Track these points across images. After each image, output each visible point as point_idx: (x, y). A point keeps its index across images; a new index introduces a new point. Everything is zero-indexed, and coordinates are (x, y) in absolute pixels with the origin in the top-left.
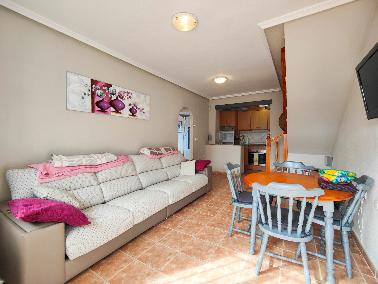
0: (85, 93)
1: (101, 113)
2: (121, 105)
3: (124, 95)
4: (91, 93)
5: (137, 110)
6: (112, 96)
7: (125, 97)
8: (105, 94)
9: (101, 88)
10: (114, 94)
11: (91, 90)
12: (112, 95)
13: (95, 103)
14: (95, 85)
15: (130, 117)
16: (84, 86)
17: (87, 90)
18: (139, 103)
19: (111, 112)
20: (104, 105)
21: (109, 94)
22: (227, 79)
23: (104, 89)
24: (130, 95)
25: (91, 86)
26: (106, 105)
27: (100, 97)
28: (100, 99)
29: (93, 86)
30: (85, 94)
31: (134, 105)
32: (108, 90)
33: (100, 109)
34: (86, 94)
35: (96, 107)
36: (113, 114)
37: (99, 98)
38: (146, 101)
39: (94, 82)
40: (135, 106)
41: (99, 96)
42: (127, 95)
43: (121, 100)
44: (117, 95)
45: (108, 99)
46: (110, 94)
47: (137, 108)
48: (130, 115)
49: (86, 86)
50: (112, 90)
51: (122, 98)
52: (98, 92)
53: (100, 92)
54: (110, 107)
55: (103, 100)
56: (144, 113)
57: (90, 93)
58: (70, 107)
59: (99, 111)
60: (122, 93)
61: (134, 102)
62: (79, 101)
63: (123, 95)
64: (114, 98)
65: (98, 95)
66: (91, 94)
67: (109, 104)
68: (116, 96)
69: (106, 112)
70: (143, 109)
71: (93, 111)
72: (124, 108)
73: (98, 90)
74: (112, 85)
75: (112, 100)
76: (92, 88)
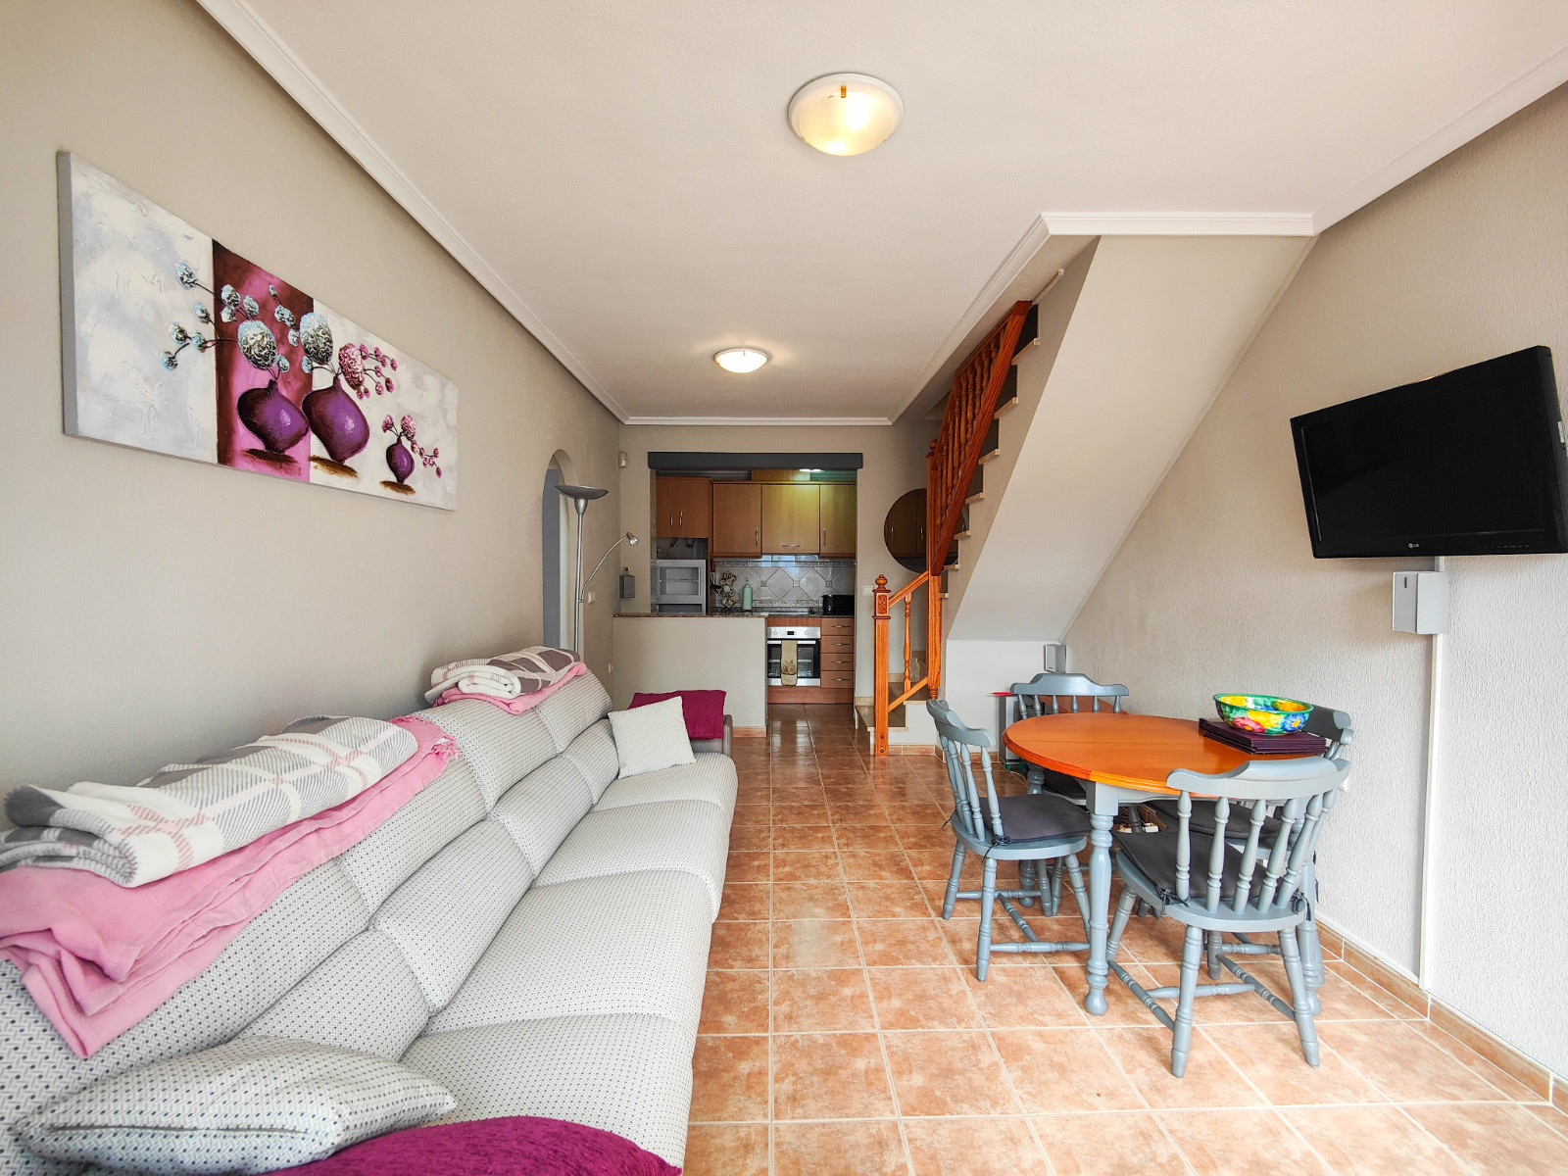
0: (182, 331)
1: (264, 467)
2: (353, 426)
3: (365, 370)
4: (213, 338)
5: (416, 457)
6: (313, 369)
7: (369, 383)
8: (283, 349)
9: (265, 314)
10: (323, 358)
11: (212, 318)
12: (315, 364)
13: (236, 402)
14: (237, 287)
15: (390, 493)
16: (178, 284)
17: (190, 308)
18: (422, 418)
19: (313, 464)
20: (278, 421)
21: (302, 351)
22: (769, 357)
23: (277, 316)
24: (387, 371)
25: (215, 289)
26: (286, 419)
27: (259, 367)
28: (261, 380)
29: (227, 291)
30: (183, 337)
31: (404, 430)
32: (296, 327)
33: (259, 445)
34: (186, 337)
35: (241, 429)
36: (319, 474)
37: (254, 370)
38: (445, 412)
39: (228, 266)
40: (406, 435)
41: (255, 362)
42: (377, 371)
43: (352, 393)
44: (334, 361)
45: (297, 385)
46: (307, 352)
47: (413, 448)
48: (387, 484)
49: (189, 281)
50: (312, 333)
51: (356, 384)
52: (252, 333)
53: (259, 337)
54: (305, 434)
55: (272, 383)
56: (439, 472)
57: (209, 332)
58: (91, 418)
59: (253, 452)
60: (355, 353)
61: (405, 414)
62: (146, 379)
63: (360, 369)
64: (322, 380)
65: (249, 349)
66: (216, 340)
67: (300, 412)
68: (333, 371)
69: (289, 460)
70: (436, 454)
71: (225, 455)
72: (366, 441)
73: (248, 323)
74: (315, 303)
75: (314, 389)
76: (219, 304)
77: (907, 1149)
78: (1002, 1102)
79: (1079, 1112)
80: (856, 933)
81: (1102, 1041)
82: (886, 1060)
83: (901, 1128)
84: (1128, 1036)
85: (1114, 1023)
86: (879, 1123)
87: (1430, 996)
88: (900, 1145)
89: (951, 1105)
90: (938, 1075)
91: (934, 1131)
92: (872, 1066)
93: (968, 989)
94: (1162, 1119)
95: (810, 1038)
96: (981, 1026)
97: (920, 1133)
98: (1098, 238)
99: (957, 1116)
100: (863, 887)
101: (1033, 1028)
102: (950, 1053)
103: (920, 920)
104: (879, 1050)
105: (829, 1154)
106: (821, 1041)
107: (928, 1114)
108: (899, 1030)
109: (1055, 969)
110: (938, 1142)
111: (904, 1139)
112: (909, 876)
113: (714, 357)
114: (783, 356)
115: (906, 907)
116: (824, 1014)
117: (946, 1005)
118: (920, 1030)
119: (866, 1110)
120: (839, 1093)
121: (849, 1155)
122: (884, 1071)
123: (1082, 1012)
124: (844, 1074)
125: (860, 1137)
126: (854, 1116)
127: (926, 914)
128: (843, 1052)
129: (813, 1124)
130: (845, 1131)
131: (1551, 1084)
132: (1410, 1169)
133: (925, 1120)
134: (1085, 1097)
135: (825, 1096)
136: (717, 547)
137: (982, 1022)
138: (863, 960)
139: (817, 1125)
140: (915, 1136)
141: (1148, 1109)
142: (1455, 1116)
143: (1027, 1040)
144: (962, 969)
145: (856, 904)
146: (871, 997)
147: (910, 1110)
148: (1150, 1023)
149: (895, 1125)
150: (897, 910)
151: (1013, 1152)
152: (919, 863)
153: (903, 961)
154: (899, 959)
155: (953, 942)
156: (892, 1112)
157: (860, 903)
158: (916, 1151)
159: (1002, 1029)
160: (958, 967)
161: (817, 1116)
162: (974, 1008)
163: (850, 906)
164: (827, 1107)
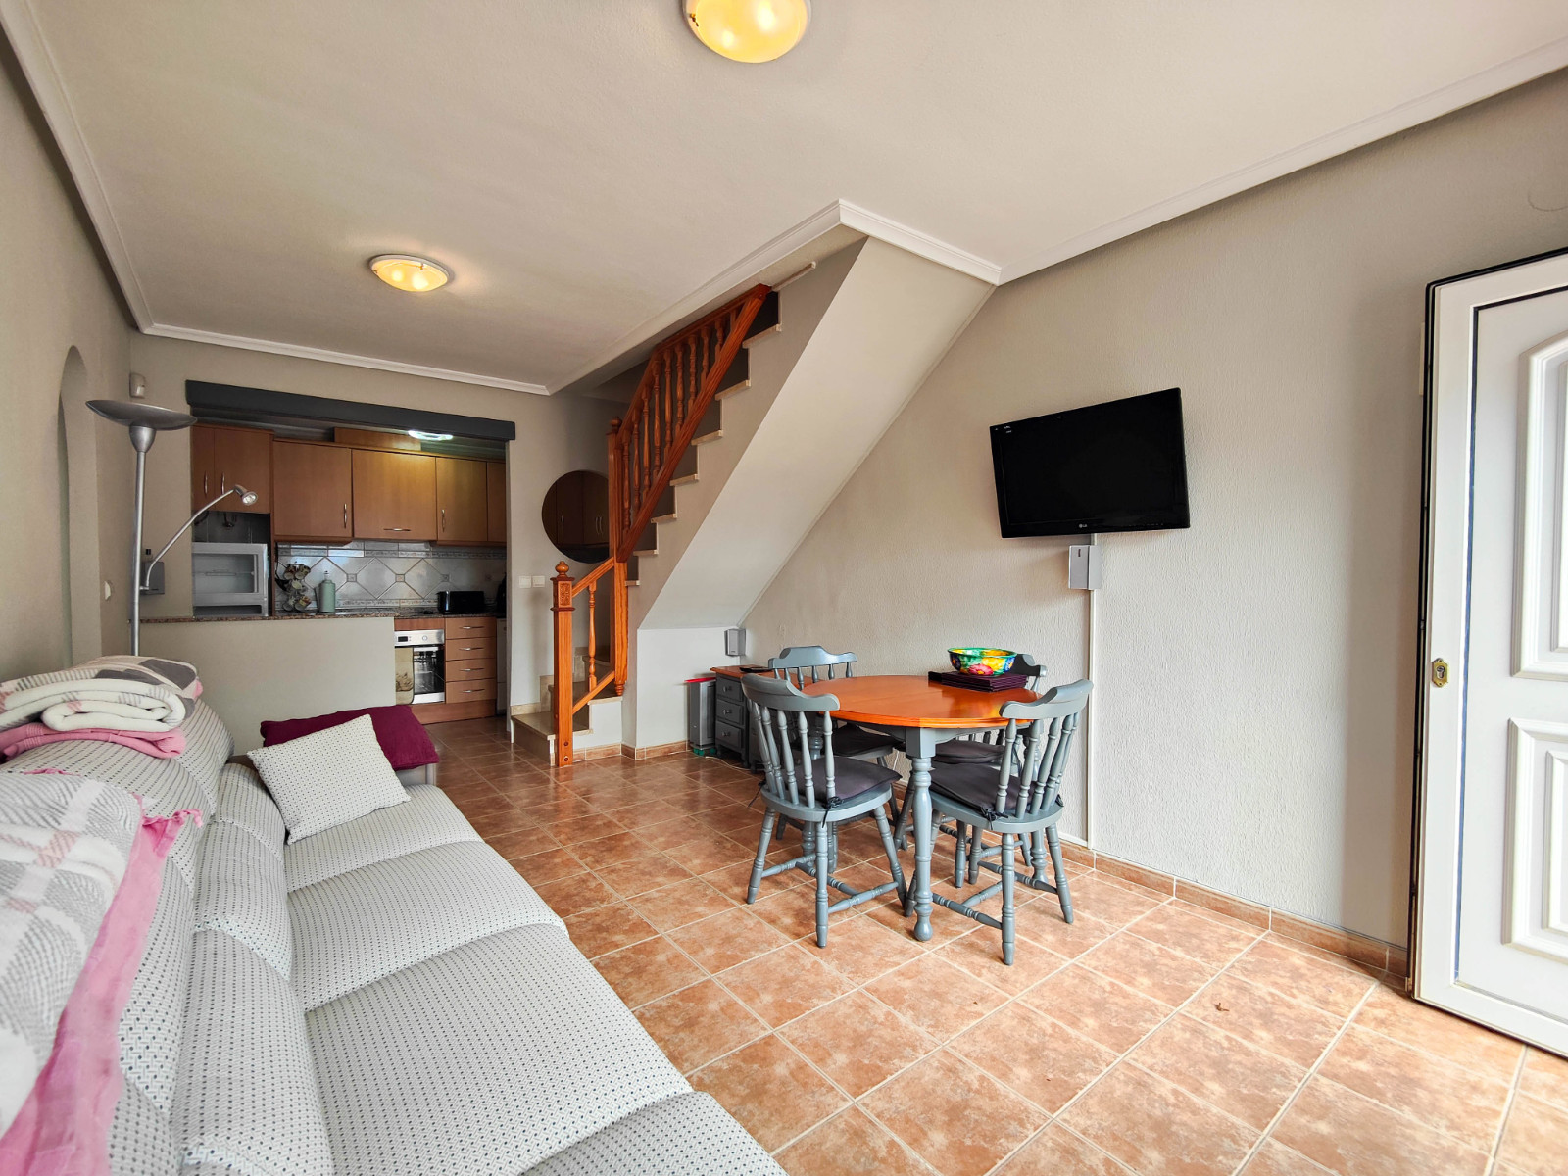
77: (882, 1125)
78: (918, 1043)
79: (974, 1023)
80: (676, 946)
81: (944, 959)
82: (801, 1055)
83: (863, 1109)
84: (958, 949)
85: (941, 942)
86: (841, 1117)
87: (1095, 852)
88: (874, 1125)
89: (885, 1067)
90: (854, 1046)
91: (890, 1097)
92: (793, 1066)
93: (818, 959)
94: (1025, 1001)
95: (711, 1069)
96: (853, 988)
97: (881, 1105)
98: (866, 238)
99: (896, 1074)
100: (647, 900)
101: (890, 970)
102: (848, 1022)
103: (729, 912)
104: (788, 1049)
105: (822, 1171)
106: (725, 1067)
107: (874, 1085)
108: (789, 1022)
109: (869, 915)
110: (900, 1104)
111: (873, 1118)
112: (685, 874)
113: (369, 262)
114: (470, 281)
115: (705, 905)
116: (707, 1039)
117: (811, 981)
118: (807, 1013)
119: (821, 1111)
120: (784, 1108)
121: (839, 1162)
122: (806, 1065)
123: (914, 942)
124: (773, 1087)
125: (834, 1139)
126: (814, 1123)
127: (728, 905)
128: (755, 1066)
129: (783, 1151)
130: (818, 1141)
131: (1175, 883)
132: (1159, 967)
133: (876, 1091)
134: (968, 1009)
135: (773, 1119)
136: (279, 528)
137: (851, 982)
138: (703, 969)
139: (789, 1151)
140: (879, 1110)
141: (1012, 998)
142: (1149, 924)
143: (895, 983)
144: (799, 943)
145: (654, 918)
146: (741, 1002)
147: (857, 1090)
148: (962, 933)
149: (855, 1110)
150: (700, 909)
151: (959, 1080)
152: (685, 859)
153: (743, 955)
154: (737, 956)
155: (773, 922)
156: (844, 1099)
157: (656, 916)
158: (891, 1122)
159: (870, 981)
160: (795, 942)
161: (781, 1143)
162: (835, 973)
163: (649, 922)
164: (784, 1128)
